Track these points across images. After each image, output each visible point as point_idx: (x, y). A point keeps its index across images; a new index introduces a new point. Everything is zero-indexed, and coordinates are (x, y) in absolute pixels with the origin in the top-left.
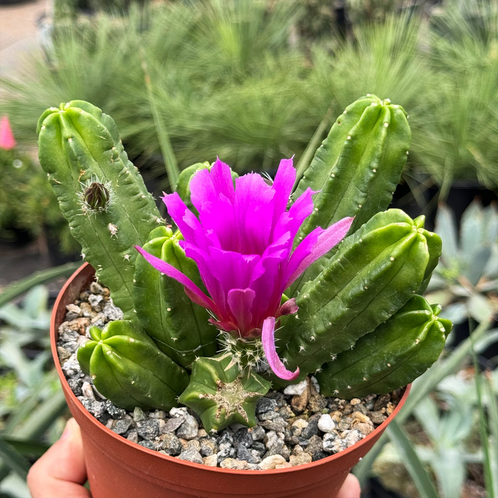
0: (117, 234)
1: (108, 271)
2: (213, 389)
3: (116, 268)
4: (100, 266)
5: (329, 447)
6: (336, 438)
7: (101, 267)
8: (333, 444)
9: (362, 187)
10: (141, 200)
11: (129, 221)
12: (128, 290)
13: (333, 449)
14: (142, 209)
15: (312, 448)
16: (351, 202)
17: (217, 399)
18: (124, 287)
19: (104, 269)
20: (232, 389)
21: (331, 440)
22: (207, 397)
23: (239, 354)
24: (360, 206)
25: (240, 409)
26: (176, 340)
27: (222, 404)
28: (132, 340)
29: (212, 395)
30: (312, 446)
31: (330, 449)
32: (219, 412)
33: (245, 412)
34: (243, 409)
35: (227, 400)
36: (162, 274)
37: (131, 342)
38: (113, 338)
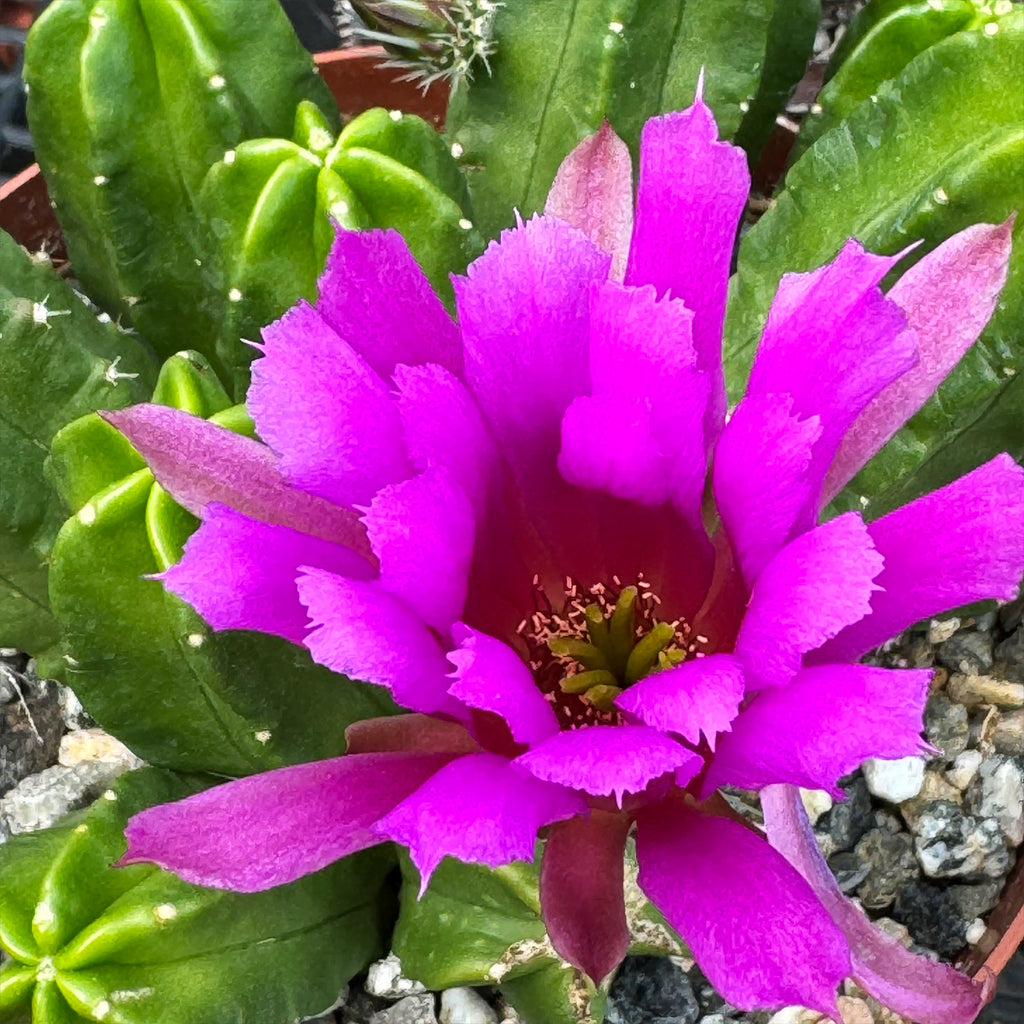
2: (526, 920)
5: (945, 866)
6: (964, 828)
8: (959, 853)
12: (23, 592)
13: (965, 869)
15: (883, 881)
21: (952, 840)
22: (519, 957)
28: (167, 912)
29: (532, 944)
30: (883, 875)
31: (953, 873)
32: (583, 992)
33: (662, 929)
34: (650, 925)
36: (196, 640)
37: (168, 923)
38: (99, 936)
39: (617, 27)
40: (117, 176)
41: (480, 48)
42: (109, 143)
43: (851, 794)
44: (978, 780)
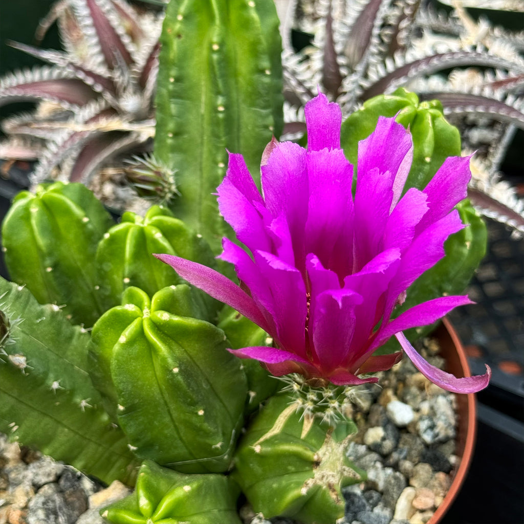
0: (28, 364)
1: (27, 423)
2: (306, 471)
3: (38, 411)
4: (13, 424)
5: (434, 437)
6: (435, 421)
7: (15, 425)
8: (437, 430)
9: (261, 102)
10: (22, 295)
11: (24, 335)
12: (69, 428)
14: (28, 307)
16: (257, 130)
17: (320, 480)
18: (60, 429)
19: (20, 425)
20: (327, 453)
21: (432, 427)
22: (309, 486)
23: (334, 403)
24: (271, 128)
25: (344, 470)
26: (221, 446)
27: (328, 480)
28: (187, 488)
29: (311, 479)
30: (413, 450)
31: (437, 439)
32: (335, 493)
33: (351, 469)
34: (347, 469)
35: (330, 471)
36: (176, 370)
37: (189, 492)
38: (166, 504)
39: (221, 165)
40: (55, 266)
41: (174, 188)
42: (50, 254)
43: (390, 427)
44: (432, 408)
